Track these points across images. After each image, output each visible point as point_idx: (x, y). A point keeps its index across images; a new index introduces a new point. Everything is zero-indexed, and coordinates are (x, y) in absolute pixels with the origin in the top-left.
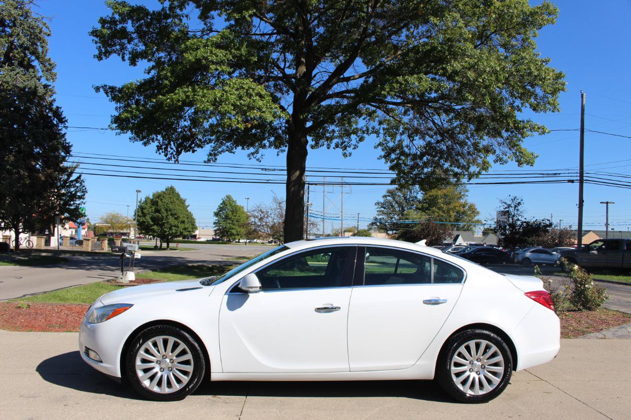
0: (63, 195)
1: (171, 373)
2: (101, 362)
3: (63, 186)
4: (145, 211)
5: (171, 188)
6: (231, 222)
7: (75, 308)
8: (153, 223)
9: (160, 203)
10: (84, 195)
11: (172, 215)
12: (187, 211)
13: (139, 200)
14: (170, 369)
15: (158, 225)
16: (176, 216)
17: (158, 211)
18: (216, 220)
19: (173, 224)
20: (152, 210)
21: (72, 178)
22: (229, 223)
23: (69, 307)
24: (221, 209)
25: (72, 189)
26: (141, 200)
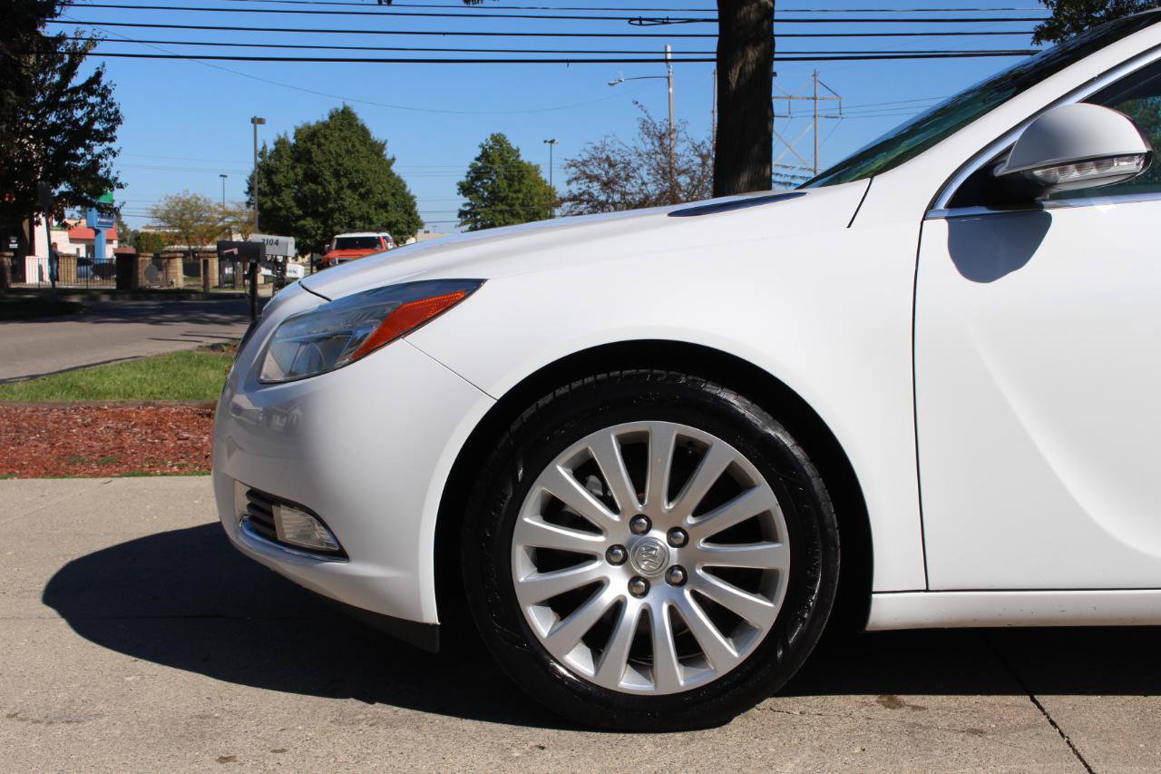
0: (55, 129)
1: (687, 594)
2: (342, 555)
3: (52, 105)
4: (278, 179)
5: (343, 112)
6: (505, 207)
7: (137, 413)
8: (301, 212)
9: (317, 155)
10: (113, 129)
11: (352, 186)
12: (392, 174)
13: (260, 148)
14: (679, 577)
15: (315, 215)
16: (362, 190)
17: (312, 177)
18: (465, 205)
19: (358, 214)
20: (296, 175)
21: (76, 81)
22: (501, 212)
23: (117, 410)
24: (477, 174)
25: (78, 113)
26: (265, 147)
